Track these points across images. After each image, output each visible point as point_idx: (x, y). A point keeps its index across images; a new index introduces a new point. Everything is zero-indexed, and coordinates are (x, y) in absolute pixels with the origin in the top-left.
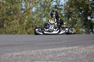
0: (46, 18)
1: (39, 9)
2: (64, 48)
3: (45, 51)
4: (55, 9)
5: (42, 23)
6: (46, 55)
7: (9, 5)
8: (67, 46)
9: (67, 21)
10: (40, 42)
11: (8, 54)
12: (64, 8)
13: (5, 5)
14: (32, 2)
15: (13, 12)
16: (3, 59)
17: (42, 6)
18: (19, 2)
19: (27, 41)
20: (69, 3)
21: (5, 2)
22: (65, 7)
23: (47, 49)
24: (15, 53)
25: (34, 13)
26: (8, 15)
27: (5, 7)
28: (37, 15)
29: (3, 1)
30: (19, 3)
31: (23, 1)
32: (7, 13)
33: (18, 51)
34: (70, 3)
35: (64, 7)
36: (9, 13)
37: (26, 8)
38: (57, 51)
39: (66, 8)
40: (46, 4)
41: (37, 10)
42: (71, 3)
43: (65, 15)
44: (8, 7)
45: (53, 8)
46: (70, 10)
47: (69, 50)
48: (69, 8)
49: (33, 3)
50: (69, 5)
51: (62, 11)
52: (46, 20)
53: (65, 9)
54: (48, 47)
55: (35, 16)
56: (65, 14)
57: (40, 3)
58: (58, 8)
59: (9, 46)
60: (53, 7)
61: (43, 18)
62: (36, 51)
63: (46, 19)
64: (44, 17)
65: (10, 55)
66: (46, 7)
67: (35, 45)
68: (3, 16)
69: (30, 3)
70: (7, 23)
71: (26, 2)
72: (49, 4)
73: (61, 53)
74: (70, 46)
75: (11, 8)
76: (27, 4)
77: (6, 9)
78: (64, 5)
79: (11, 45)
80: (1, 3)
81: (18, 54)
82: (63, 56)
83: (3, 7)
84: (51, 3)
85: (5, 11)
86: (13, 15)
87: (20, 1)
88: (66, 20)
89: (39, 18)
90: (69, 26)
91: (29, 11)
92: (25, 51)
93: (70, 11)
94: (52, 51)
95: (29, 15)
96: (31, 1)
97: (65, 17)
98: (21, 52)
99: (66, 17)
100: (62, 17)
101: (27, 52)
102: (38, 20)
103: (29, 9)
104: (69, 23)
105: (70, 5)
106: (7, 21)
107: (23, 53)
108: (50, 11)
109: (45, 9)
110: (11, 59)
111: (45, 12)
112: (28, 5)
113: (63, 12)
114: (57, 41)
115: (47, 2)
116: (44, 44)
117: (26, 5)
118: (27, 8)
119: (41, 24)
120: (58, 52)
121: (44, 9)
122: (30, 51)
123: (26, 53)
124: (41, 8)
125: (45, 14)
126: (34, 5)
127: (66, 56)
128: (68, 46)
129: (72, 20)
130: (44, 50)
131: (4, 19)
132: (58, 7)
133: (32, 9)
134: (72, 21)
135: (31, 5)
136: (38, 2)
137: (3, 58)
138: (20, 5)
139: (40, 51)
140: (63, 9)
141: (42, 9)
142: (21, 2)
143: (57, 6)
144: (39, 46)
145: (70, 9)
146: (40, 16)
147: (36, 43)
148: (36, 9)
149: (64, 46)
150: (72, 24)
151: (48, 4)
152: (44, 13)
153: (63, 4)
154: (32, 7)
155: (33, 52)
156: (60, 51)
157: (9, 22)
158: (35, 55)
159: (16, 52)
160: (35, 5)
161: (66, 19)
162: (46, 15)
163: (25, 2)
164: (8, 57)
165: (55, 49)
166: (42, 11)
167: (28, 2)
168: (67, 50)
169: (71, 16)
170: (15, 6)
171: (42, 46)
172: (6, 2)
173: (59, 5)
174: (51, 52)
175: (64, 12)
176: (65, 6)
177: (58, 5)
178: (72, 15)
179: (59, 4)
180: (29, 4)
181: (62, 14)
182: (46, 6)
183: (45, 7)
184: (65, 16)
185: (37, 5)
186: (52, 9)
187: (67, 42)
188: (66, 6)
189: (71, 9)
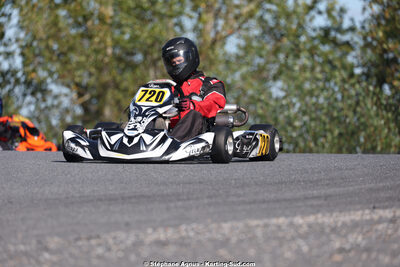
0: (285, 81)
1: (255, 44)
2: (360, 213)
3: (279, 227)
4: (323, 43)
5: (267, 104)
6: (282, 241)
7: (127, 25)
8: (372, 206)
9: (375, 99)
10: (256, 184)
11: (121, 235)
12: (361, 43)
13: (111, 25)
14: (223, 11)
15: (146, 54)
16: (99, 257)
17: (267, 29)
18: (169, 13)
19: (200, 183)
20: (384, 18)
21: (109, 11)
22: (365, 38)
23: (286, 216)
24: (150, 231)
25: (233, 59)
26: (122, 66)
27: (112, 34)
28: (244, 69)
29: (103, 9)
30: (171, 17)
31: (188, 10)
32: (119, 59)
33: (165, 225)
34: (387, 21)
35: (361, 36)
36: (129, 58)
37: (198, 38)
38: (329, 226)
39: (369, 39)
40: (283, 22)
41: (247, 49)
42: (393, 19)
43: (366, 70)
44: (123, 33)
45: (316, 42)
46: (385, 51)
47: (380, 221)
48: (381, 43)
49: (231, 16)
50: (382, 28)
51: (353, 53)
52: (286, 91)
53: (367, 45)
54: (291, 206)
55: (237, 76)
56: (364, 66)
57: (261, 20)
58: (335, 42)
59: (124, 199)
60: (314, 34)
61: (271, 83)
62: (240, 225)
63: (282, 89)
64: (275, 78)
65: (131, 240)
66: (282, 35)
67: (235, 199)
68: (100, 70)
69: (217, 16)
70: (118, 102)
71: (200, 14)
72: (295, 21)
73: (345, 236)
74: (387, 204)
75: (134, 38)
76: (205, 23)
77: (116, 43)
78: (363, 28)
79: (135, 197)
80: (92, 14)
81: (161, 235)
82: (356, 247)
83: (101, 34)
84: (307, 18)
85: (109, 51)
86: (142, 67)
87: (176, 7)
88: (368, 95)
89: (256, 84)
90: (383, 118)
91: (213, 53)
92: (194, 225)
93: (385, 56)
94: (310, 226)
95: (213, 68)
96: (219, 10)
97: (367, 80)
98: (176, 226)
99: (370, 80)
100: (353, 81)
101: (201, 227)
102: (250, 92)
103: (214, 42)
104: (381, 104)
105: (388, 29)
106: (116, 92)
107: (186, 230)
108: (300, 51)
109: (279, 44)
110: (133, 258)
111: (282, 56)
112: (209, 27)
113: (356, 57)
114: (327, 185)
115: (288, 16)
116: (273, 196)
117: (201, 26)
118: (205, 40)
119: (262, 108)
120: (334, 230)
121: (275, 45)
122: (214, 226)
123: (198, 233)
124: (264, 41)
125: (281, 65)
126: (231, 27)
127: (368, 250)
128: (377, 205)
129: (396, 93)
130: (274, 221)
131: (105, 87)
132: (335, 38)
133: (224, 44)
134: (393, 97)
135: (219, 28)
136: (251, 15)
137: (100, 251)
138: (176, 24)
139: (258, 226)
140: (356, 43)
141: (268, 43)
142: (180, 13)
143: (333, 33)
144: (254, 202)
145: (385, 46)
146: (260, 74)
147: (240, 192)
148: (242, 43)
149: (358, 207)
150: (394, 112)
151: (291, 23)
152: (274, 62)
153: (358, 25)
154: (224, 34)
155: (226, 227)
156: (344, 224)
157: (125, 96)
158: (234, 240)
159: (155, 229)
160: (236, 25)
161: (371, 88)
162: (284, 69)
163: (195, 15)
164: (122, 246)
165: (320, 215)
166: (268, 52)
167: (207, 12)
168: (372, 223)
169: (392, 75)
170: (153, 29)
171: (264, 202)
172: (115, 11)
173: (339, 30)
174: (305, 229)
175: (362, 58)
176: (364, 32)
177: (336, 26)
178: (397, 70)
179: (341, 23)
180: (211, 22)
181: (352, 67)
182: (284, 32)
183: (278, 36)
184: (364, 78)
185: (245, 26)
186: (308, 46)
187: (371, 189)
188: (371, 31)
189: (391, 46)
